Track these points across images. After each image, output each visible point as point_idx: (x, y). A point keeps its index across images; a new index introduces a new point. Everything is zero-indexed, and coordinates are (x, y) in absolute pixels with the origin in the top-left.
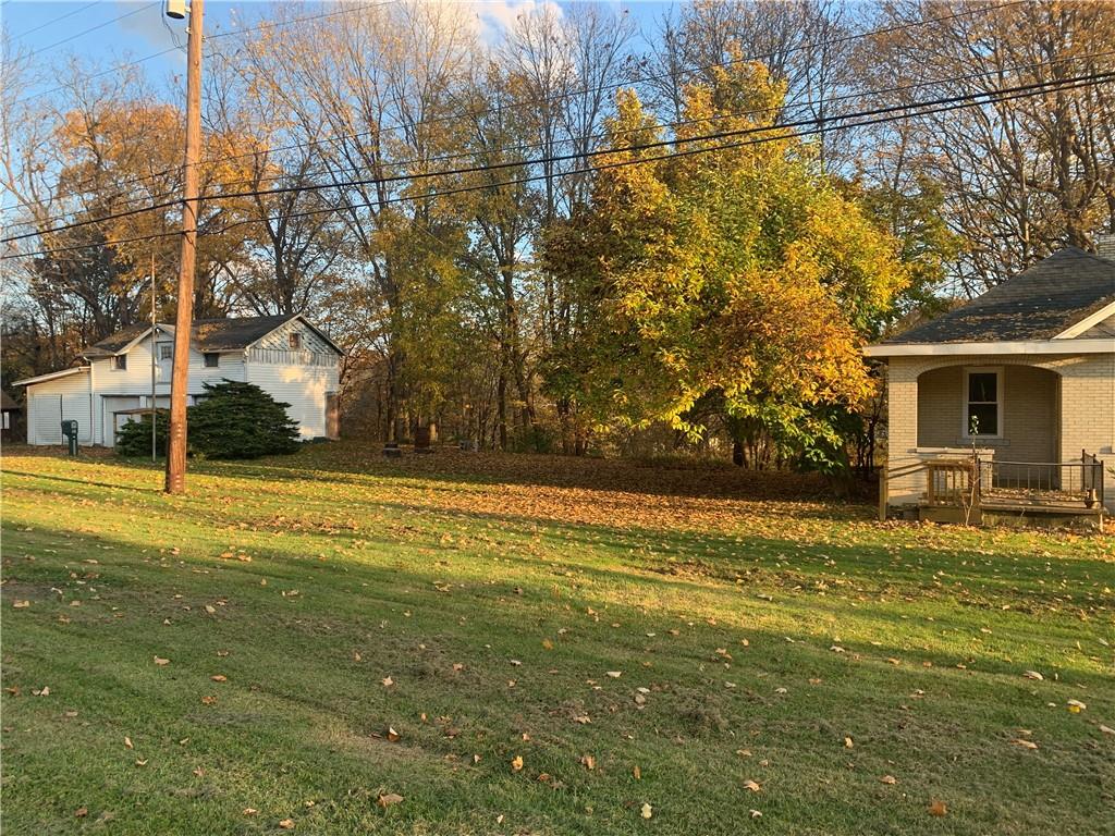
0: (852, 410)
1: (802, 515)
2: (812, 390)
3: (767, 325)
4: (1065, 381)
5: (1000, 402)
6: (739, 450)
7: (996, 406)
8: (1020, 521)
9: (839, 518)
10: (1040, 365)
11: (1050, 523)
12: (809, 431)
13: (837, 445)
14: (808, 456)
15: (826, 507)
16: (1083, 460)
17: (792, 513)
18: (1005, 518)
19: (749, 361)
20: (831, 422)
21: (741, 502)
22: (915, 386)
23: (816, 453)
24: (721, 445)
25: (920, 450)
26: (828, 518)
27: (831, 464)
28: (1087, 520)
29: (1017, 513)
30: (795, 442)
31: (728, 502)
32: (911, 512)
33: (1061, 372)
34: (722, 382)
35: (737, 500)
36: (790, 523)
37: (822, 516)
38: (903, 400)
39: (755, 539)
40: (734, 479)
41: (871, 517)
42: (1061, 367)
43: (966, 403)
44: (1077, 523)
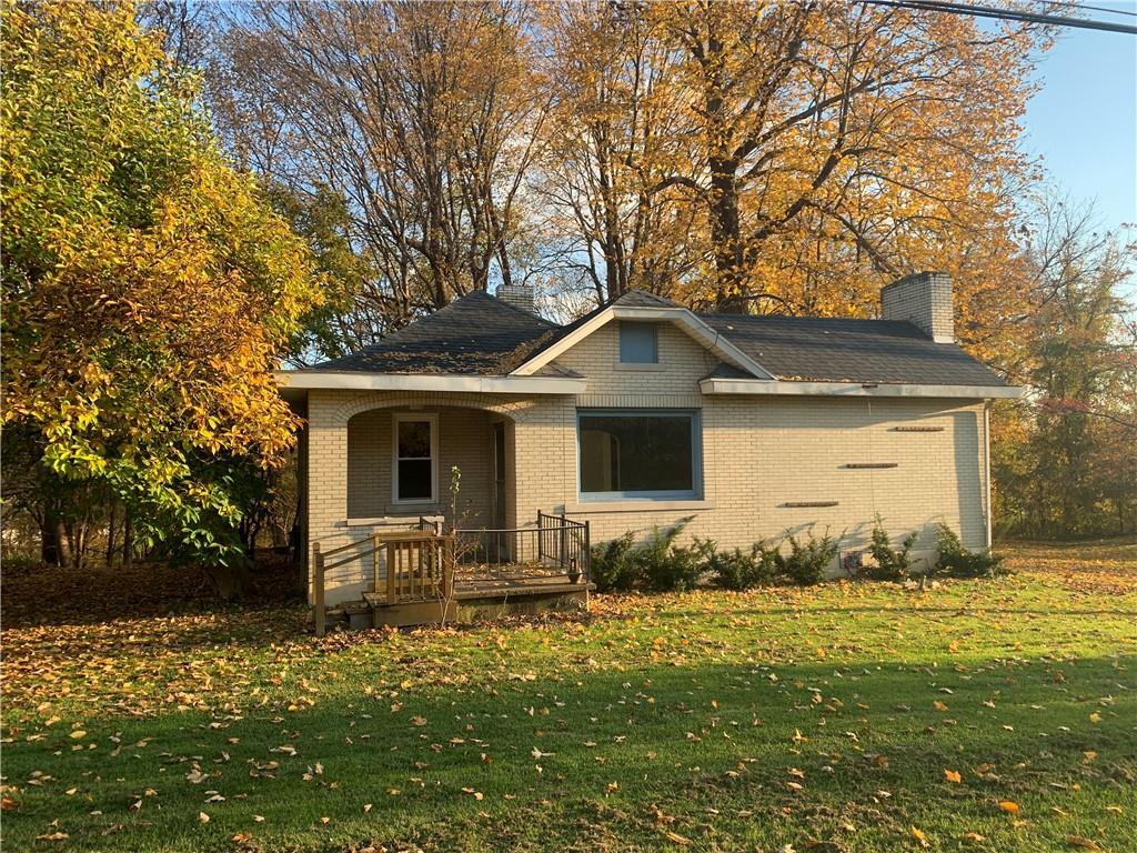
0: (268, 464)
1: (187, 642)
2: (209, 428)
3: (135, 306)
4: (518, 429)
5: (434, 458)
6: (51, 542)
7: (429, 462)
8: (502, 611)
9: (247, 639)
10: (492, 409)
11: (534, 608)
12: (189, 501)
13: (235, 521)
14: (186, 540)
15: (217, 621)
16: (539, 523)
17: (166, 640)
18: (484, 608)
19: (94, 373)
20: (224, 487)
21: (67, 628)
22: (344, 433)
23: (199, 536)
24: (18, 538)
25: (352, 522)
26: (230, 643)
27: (223, 549)
28: (573, 599)
29: (498, 600)
30: (168, 518)
31: (42, 631)
32: (363, 617)
33: (514, 417)
34: (39, 410)
35: (58, 625)
36: (170, 662)
37: (217, 638)
38: (329, 451)
39: (114, 725)
40: (50, 585)
41: (302, 630)
42: (514, 411)
43: (396, 459)
44: (563, 604)
